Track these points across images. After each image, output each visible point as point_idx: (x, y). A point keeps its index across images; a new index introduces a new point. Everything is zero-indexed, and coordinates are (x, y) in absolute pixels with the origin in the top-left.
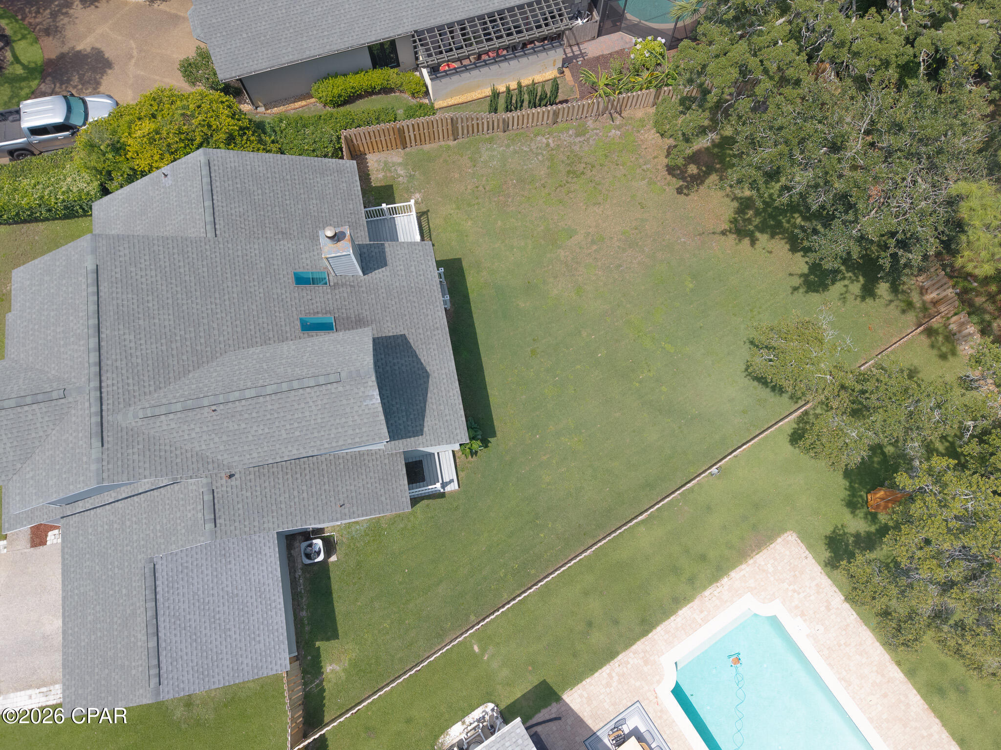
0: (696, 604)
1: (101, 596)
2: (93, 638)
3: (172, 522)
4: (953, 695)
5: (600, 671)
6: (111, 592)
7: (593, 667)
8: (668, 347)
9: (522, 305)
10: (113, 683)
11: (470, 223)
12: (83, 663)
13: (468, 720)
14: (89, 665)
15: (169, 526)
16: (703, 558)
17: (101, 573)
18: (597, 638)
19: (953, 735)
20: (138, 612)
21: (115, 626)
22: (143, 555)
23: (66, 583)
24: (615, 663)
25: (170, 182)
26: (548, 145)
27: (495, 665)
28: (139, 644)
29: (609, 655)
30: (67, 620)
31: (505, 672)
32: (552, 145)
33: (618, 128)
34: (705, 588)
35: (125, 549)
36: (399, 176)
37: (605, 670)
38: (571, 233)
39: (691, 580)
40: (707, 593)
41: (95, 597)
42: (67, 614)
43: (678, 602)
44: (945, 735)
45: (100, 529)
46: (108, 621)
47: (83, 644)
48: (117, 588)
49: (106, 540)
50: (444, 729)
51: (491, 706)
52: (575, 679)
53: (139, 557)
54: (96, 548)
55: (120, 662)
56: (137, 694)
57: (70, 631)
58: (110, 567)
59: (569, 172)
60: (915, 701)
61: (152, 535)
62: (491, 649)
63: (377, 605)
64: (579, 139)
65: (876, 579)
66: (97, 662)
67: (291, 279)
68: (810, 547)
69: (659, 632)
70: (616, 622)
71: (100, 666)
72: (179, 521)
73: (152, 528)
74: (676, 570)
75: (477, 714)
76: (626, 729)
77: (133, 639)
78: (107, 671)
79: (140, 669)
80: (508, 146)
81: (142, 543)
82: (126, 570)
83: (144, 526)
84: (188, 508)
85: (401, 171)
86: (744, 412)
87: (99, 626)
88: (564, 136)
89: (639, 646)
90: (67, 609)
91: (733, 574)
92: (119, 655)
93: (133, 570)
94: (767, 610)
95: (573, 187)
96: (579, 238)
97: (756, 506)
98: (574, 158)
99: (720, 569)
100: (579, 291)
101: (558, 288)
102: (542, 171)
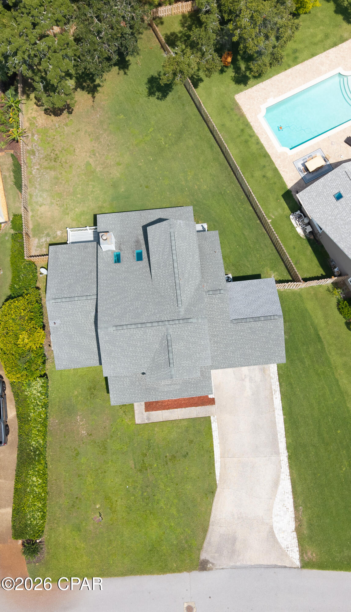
0: (259, 136)
1: (242, 346)
2: (258, 349)
3: (218, 310)
4: (297, 54)
5: (281, 175)
6: (241, 341)
7: (280, 177)
8: (150, 130)
9: (123, 190)
10: (275, 337)
11: (77, 209)
12: (266, 354)
13: (295, 225)
14: (267, 350)
15: (219, 312)
16: (242, 130)
17: (233, 347)
18: (270, 174)
19: (311, 58)
20: (250, 326)
21: (254, 338)
22: (229, 325)
23: (235, 365)
24: (279, 169)
25: (59, 321)
26: (37, 169)
27: (276, 214)
28: (262, 325)
29: (276, 170)
30: (250, 364)
31: (280, 210)
32: (38, 167)
33: (33, 135)
34: (254, 132)
35: (225, 334)
36: (46, 241)
37: (282, 173)
38: (88, 164)
39: (251, 136)
40: (256, 131)
41: (242, 349)
42: (247, 364)
43: (258, 143)
44: (310, 60)
45: (216, 348)
46: (252, 341)
47: (259, 354)
48: (240, 337)
49: (221, 344)
50: (298, 235)
51: (291, 217)
52: (283, 184)
53: (229, 326)
54: (223, 349)
55: (268, 335)
56: (279, 325)
57: (254, 362)
58: (231, 342)
59: (55, 161)
60: (298, 68)
61: (222, 320)
62: (271, 215)
63: (250, 259)
64: (37, 154)
65: (259, 63)
66: (267, 347)
67: (118, 265)
68: (241, 91)
69: (269, 151)
70: (264, 166)
71: (268, 345)
72: (218, 307)
73: (219, 321)
74: (246, 142)
75: (293, 221)
76: (302, 168)
77: (260, 328)
78: (270, 341)
79: (271, 324)
80: (36, 188)
81: (224, 325)
82: (234, 333)
83: (218, 324)
84: (214, 302)
85: (44, 240)
86: (183, 105)
87: (253, 346)
88: (34, 161)
89: (274, 159)
90: (245, 364)
91: (249, 121)
92: (265, 335)
93: (234, 329)
94: (264, 111)
95: (63, 160)
96: (91, 161)
97: (224, 107)
98: (47, 158)
99: (247, 125)
100: (119, 164)
101: (116, 173)
102: (53, 173)
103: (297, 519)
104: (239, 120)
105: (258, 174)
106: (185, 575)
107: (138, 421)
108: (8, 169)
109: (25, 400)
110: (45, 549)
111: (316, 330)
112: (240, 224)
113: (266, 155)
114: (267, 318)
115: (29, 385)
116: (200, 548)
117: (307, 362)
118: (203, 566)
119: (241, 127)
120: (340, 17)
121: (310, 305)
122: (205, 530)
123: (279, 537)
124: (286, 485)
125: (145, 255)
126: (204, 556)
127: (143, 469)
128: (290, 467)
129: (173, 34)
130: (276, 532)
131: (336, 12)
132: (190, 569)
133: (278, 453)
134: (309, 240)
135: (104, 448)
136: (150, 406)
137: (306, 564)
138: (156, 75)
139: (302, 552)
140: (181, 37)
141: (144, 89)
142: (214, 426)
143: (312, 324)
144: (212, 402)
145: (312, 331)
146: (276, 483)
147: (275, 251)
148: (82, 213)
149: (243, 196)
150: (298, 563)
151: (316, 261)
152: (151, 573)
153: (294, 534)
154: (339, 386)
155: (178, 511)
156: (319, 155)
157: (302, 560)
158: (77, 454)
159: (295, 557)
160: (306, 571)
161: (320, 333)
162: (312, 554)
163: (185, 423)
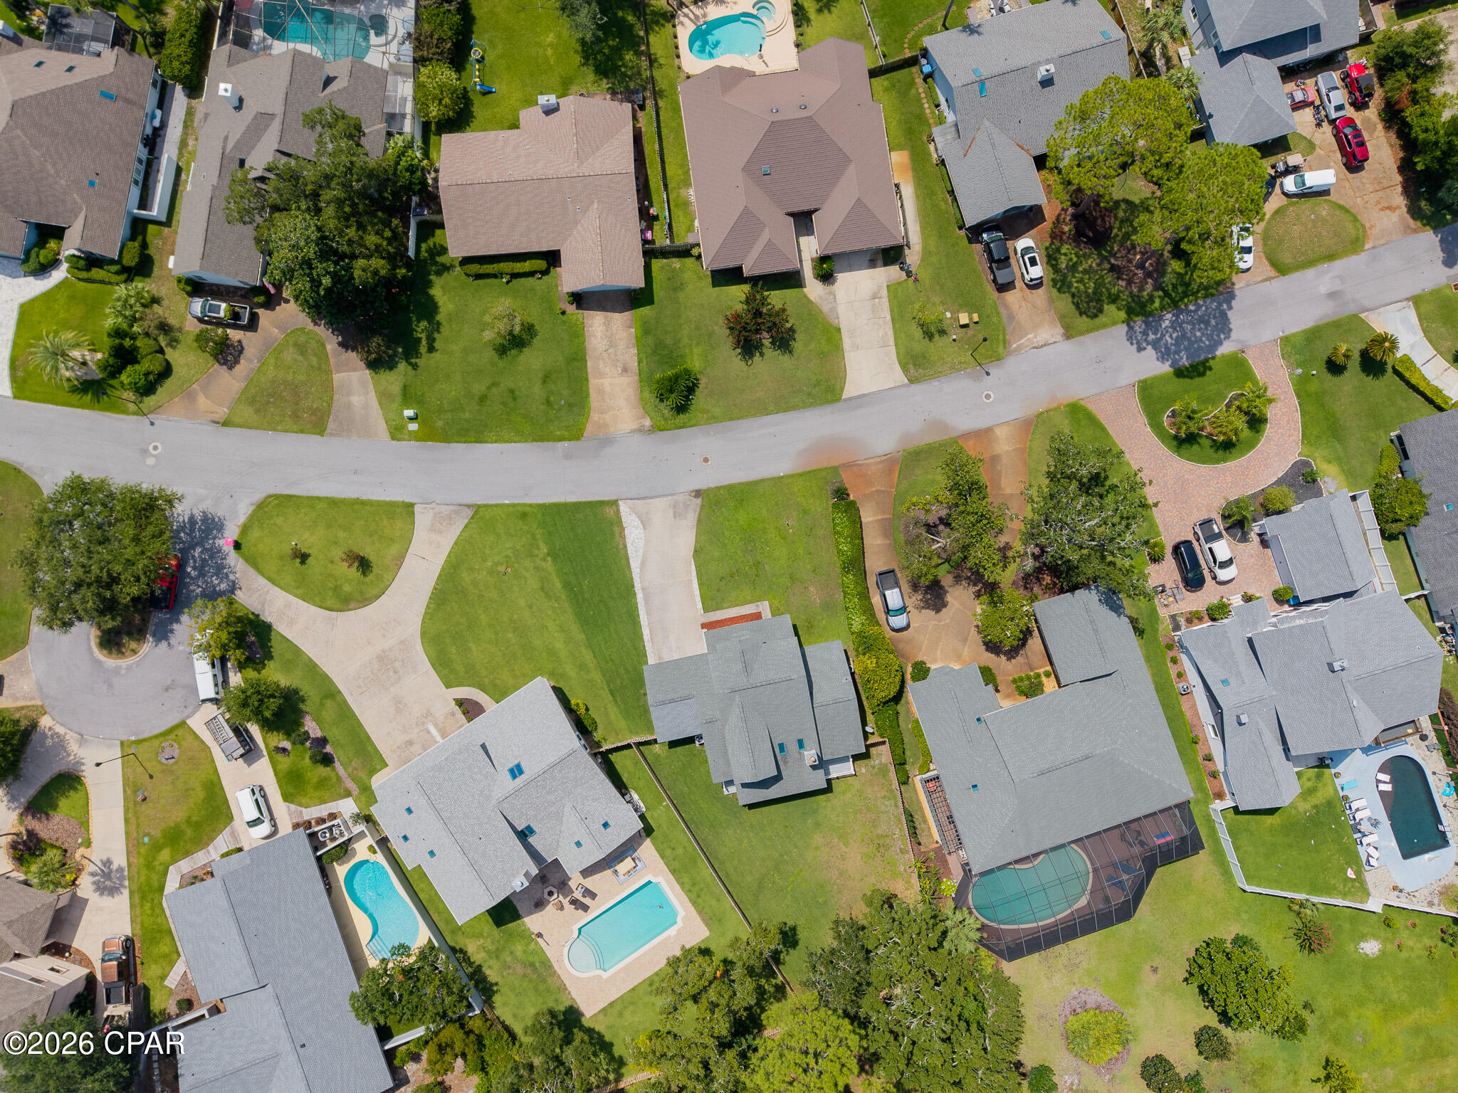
0: (683, 893)
5: (657, 852)
6: (684, 681)
7: (658, 849)
8: (790, 888)
9: (810, 821)
10: (654, 687)
11: (851, 794)
13: (640, 801)
15: (705, 704)
19: (635, 987)
20: (676, 695)
21: (673, 685)
23: (687, 659)
24: (659, 858)
28: (667, 697)
34: (687, 895)
35: (698, 685)
36: (872, 760)
37: (657, 854)
40: (685, 896)
44: (636, 983)
45: (705, 671)
46: (675, 682)
48: (685, 684)
49: (701, 675)
50: (637, 791)
51: (645, 810)
52: (654, 843)
53: (695, 692)
54: (698, 671)
55: (660, 689)
56: (651, 698)
59: (879, 844)
61: (702, 697)
67: (800, 737)
68: (704, 941)
69: (670, 876)
70: (674, 860)
73: (705, 696)
76: (637, 861)
77: (668, 693)
78: (658, 683)
79: (658, 698)
80: (893, 814)
81: (700, 692)
82: (689, 687)
84: (711, 711)
87: (672, 676)
89: (666, 868)
91: (693, 907)
92: (663, 688)
93: (690, 690)
95: (871, 846)
96: (844, 848)
97: (720, 920)
98: (887, 847)
99: (694, 903)
100: (817, 848)
101: (818, 839)
102: (880, 832)
103: (623, 537)
104: (703, 908)
105: (680, 851)
106: (712, 485)
107: (766, 603)
108: (923, 831)
109: (865, 612)
110: (830, 493)
111: (615, 700)
112: (693, 797)
113: (673, 872)
114: (663, 703)
115: (863, 624)
116: (702, 507)
117: (622, 670)
118: (698, 493)
119: (700, 900)
120: (607, 1039)
121: (622, 724)
122: (699, 521)
123: (637, 522)
124: (635, 565)
125: (777, 750)
126: (699, 501)
127: (757, 564)
128: (632, 579)
129: (779, 1000)
130: (641, 526)
131: (612, 1044)
132: (709, 489)
133: (643, 589)
134: (626, 788)
135: (792, 578)
136: (757, 616)
137: (614, 503)
138: (791, 951)
139: (618, 512)
140: (770, 997)
141: (802, 935)
142: (700, 606)
143: (619, 707)
144: (704, 626)
145: (618, 700)
146: (643, 564)
147: (657, 773)
148: (844, 793)
149: (692, 827)
150: (620, 502)
151: (618, 767)
152: (740, 484)
153: (625, 525)
154: (594, 653)
155: (723, 534)
156: (622, 877)
157: (618, 506)
158: (814, 571)
159: (624, 508)
160: (614, 498)
161: (611, 699)
162: (609, 512)
163: (725, 605)
